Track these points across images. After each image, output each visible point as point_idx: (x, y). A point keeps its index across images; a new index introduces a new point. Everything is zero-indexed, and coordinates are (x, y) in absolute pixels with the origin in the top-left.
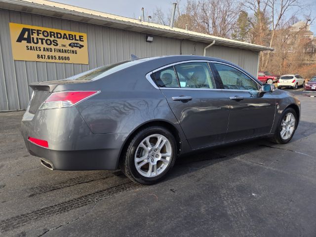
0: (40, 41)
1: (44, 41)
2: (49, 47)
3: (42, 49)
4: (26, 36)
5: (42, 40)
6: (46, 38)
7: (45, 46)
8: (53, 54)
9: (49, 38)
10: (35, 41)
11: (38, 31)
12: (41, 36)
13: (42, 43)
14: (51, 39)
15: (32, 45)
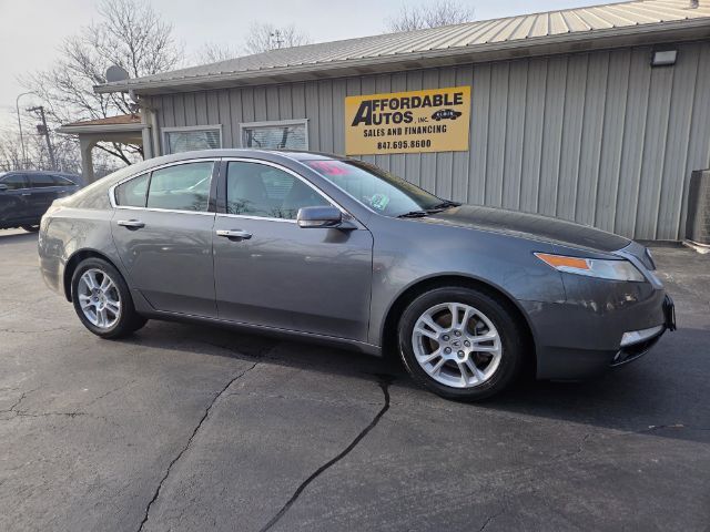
0: (384, 118)
1: (391, 117)
2: (397, 126)
3: (386, 132)
4: (364, 115)
5: (388, 115)
6: (393, 112)
7: (392, 125)
8: (402, 138)
9: (399, 110)
10: (378, 120)
11: (383, 101)
12: (387, 110)
13: (388, 122)
14: (402, 112)
15: (373, 127)
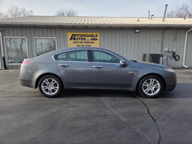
0: (78, 39)
1: (80, 39)
2: (82, 41)
3: (79, 42)
4: (73, 37)
5: (79, 38)
6: (81, 37)
8: (83, 44)
9: (82, 37)
10: (77, 39)
11: (78, 35)
12: (79, 37)
13: (79, 40)
14: (83, 38)
15: (75, 41)
